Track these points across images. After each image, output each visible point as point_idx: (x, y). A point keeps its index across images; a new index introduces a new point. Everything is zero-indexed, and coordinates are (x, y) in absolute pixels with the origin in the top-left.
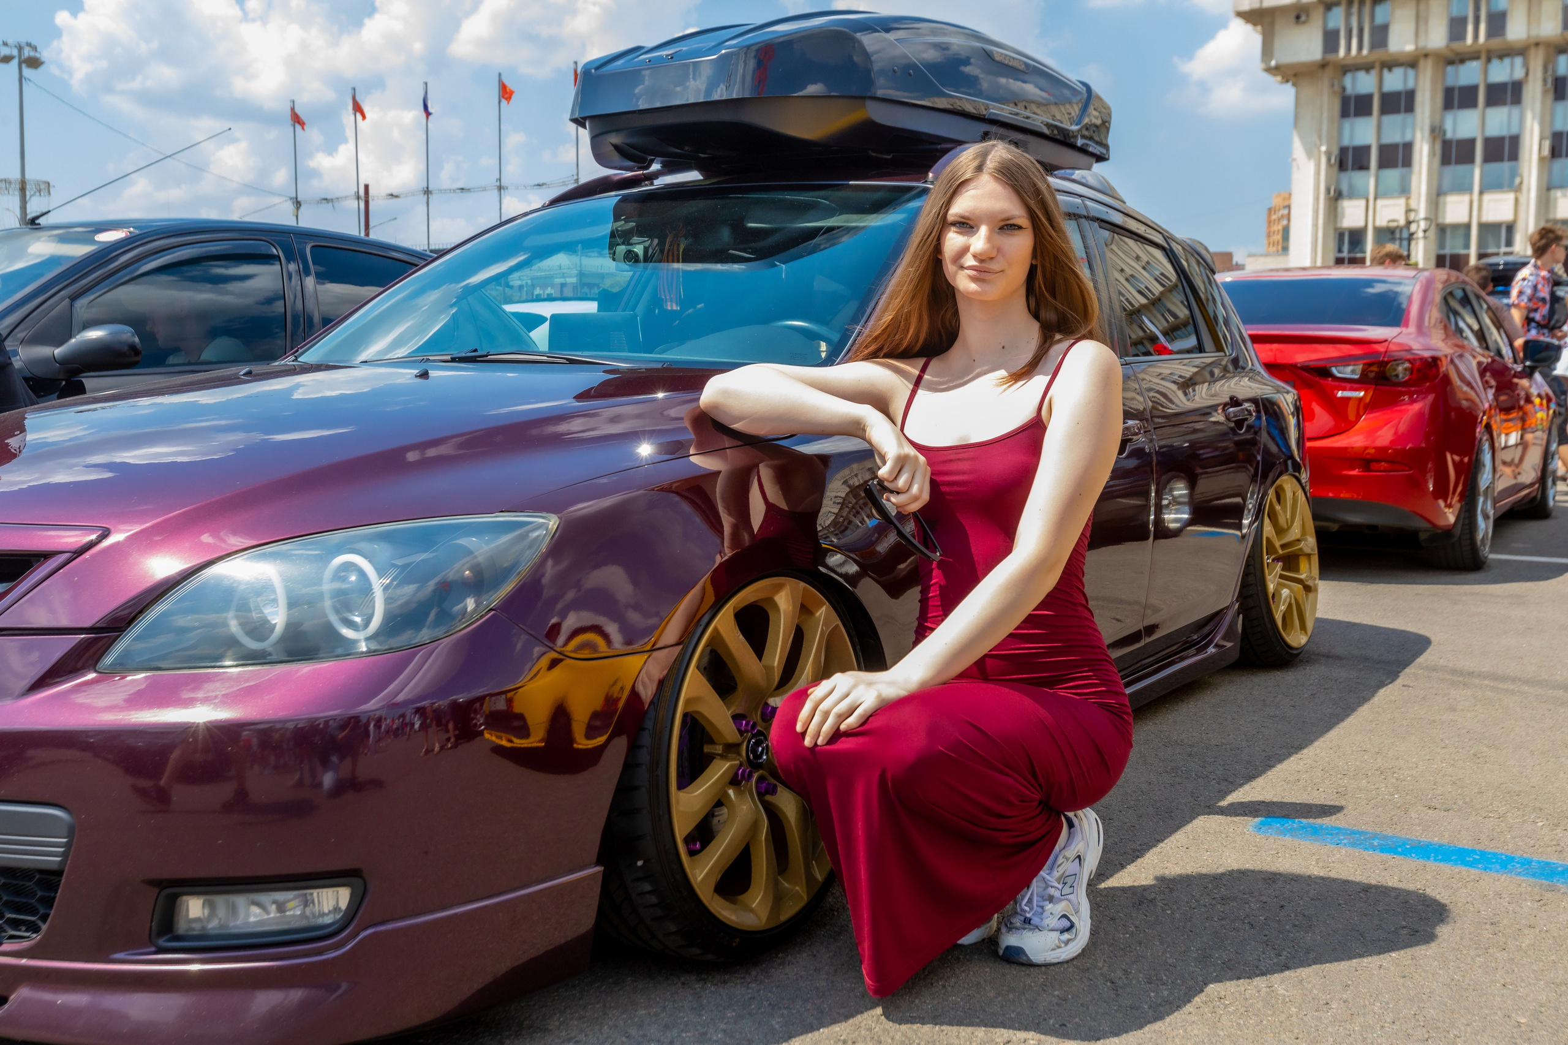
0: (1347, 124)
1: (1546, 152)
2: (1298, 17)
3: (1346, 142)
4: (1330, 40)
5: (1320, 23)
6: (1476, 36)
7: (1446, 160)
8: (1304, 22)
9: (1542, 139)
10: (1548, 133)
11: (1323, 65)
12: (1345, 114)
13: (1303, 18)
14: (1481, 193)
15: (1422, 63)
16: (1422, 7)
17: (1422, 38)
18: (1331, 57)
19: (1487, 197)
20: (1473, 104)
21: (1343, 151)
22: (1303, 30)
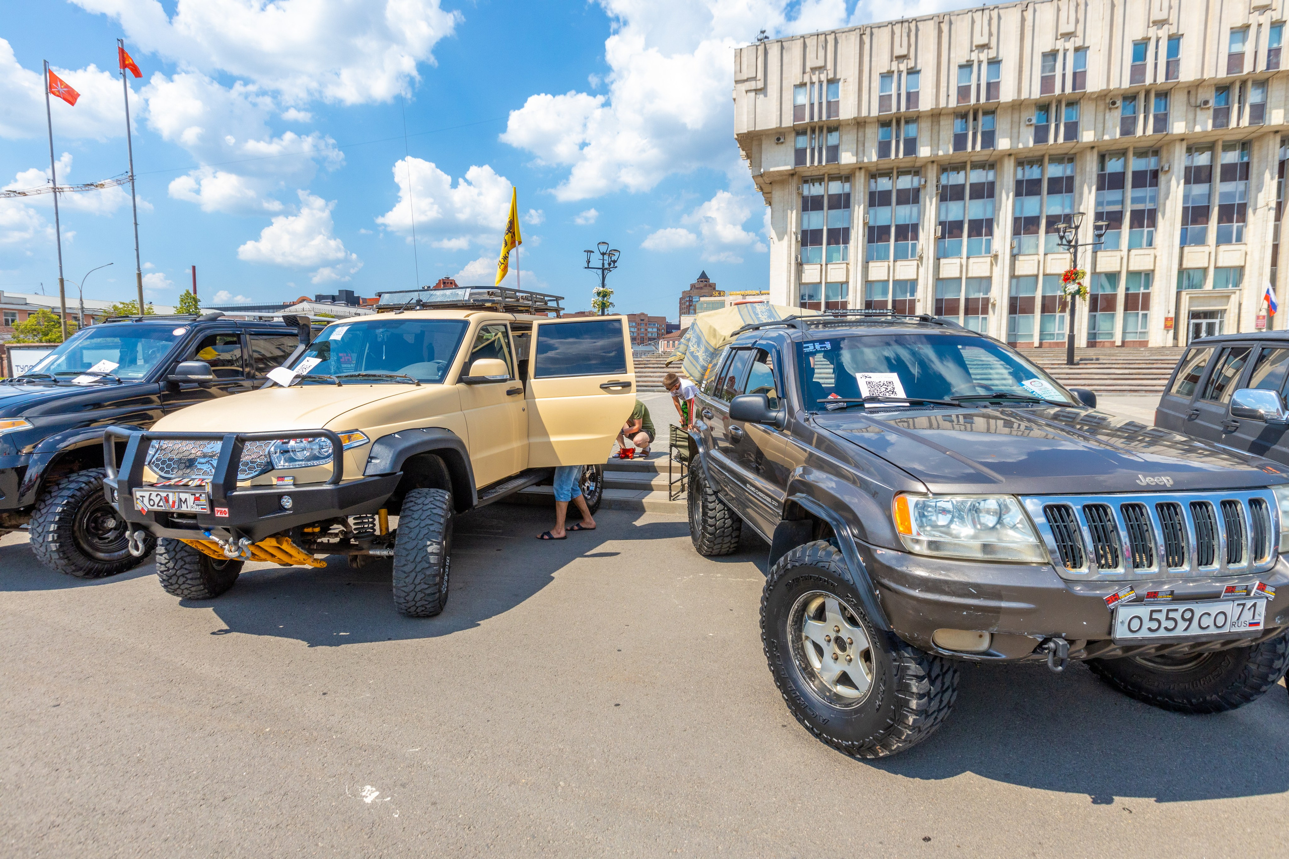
0: (806, 217)
1: (940, 234)
2: (778, 139)
3: (805, 227)
4: (800, 155)
5: (793, 144)
6: (897, 154)
7: (871, 240)
8: (782, 143)
9: (936, 226)
10: (938, 223)
11: (792, 174)
12: (805, 208)
13: (782, 140)
14: (894, 261)
15: (858, 174)
16: (860, 134)
17: (861, 155)
18: (800, 168)
19: (899, 263)
20: (888, 203)
21: (804, 233)
22: (782, 147)
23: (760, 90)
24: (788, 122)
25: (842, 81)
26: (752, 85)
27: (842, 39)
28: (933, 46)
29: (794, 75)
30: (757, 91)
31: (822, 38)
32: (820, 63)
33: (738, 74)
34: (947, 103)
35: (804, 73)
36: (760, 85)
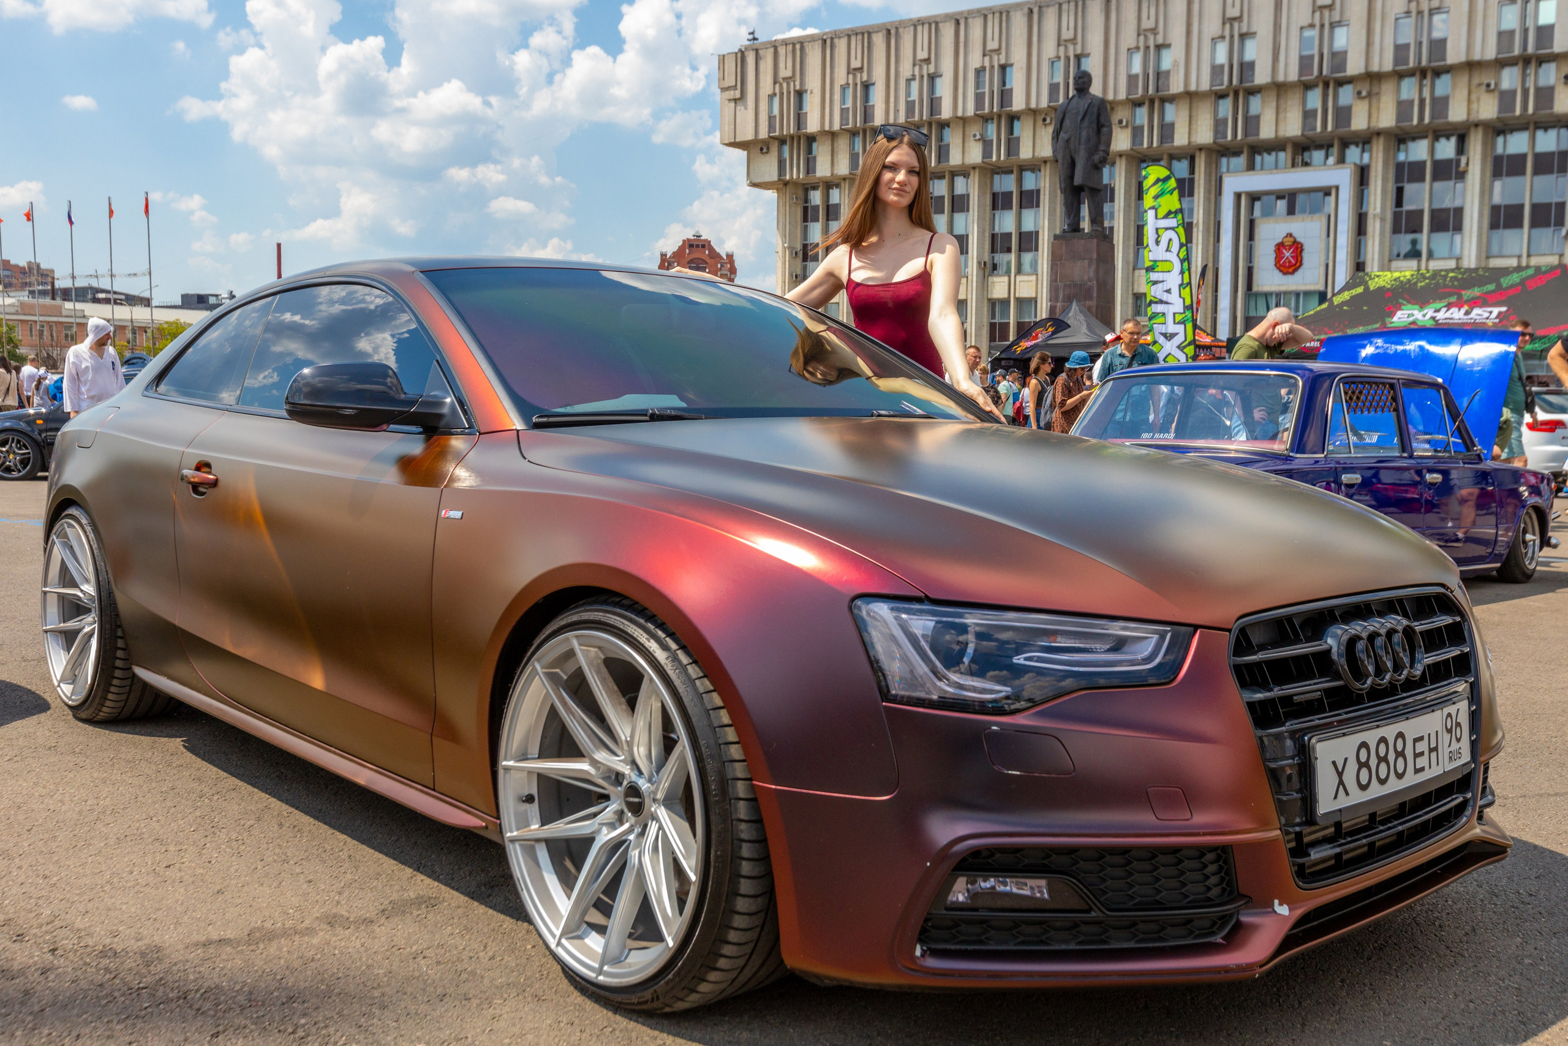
0: (806, 227)
2: (762, 149)
4: (781, 166)
5: (776, 154)
8: (767, 153)
11: (782, 181)
12: (803, 219)
13: (765, 150)
15: (843, 185)
16: (834, 145)
17: (836, 167)
18: (783, 178)
21: (795, 248)
22: (767, 158)
23: (739, 99)
24: (763, 134)
25: (809, 92)
26: (732, 94)
27: (808, 48)
28: (884, 60)
29: (767, 86)
30: (735, 100)
31: (790, 47)
32: (789, 73)
33: (722, 81)
34: (895, 119)
35: (775, 83)
36: (738, 94)
